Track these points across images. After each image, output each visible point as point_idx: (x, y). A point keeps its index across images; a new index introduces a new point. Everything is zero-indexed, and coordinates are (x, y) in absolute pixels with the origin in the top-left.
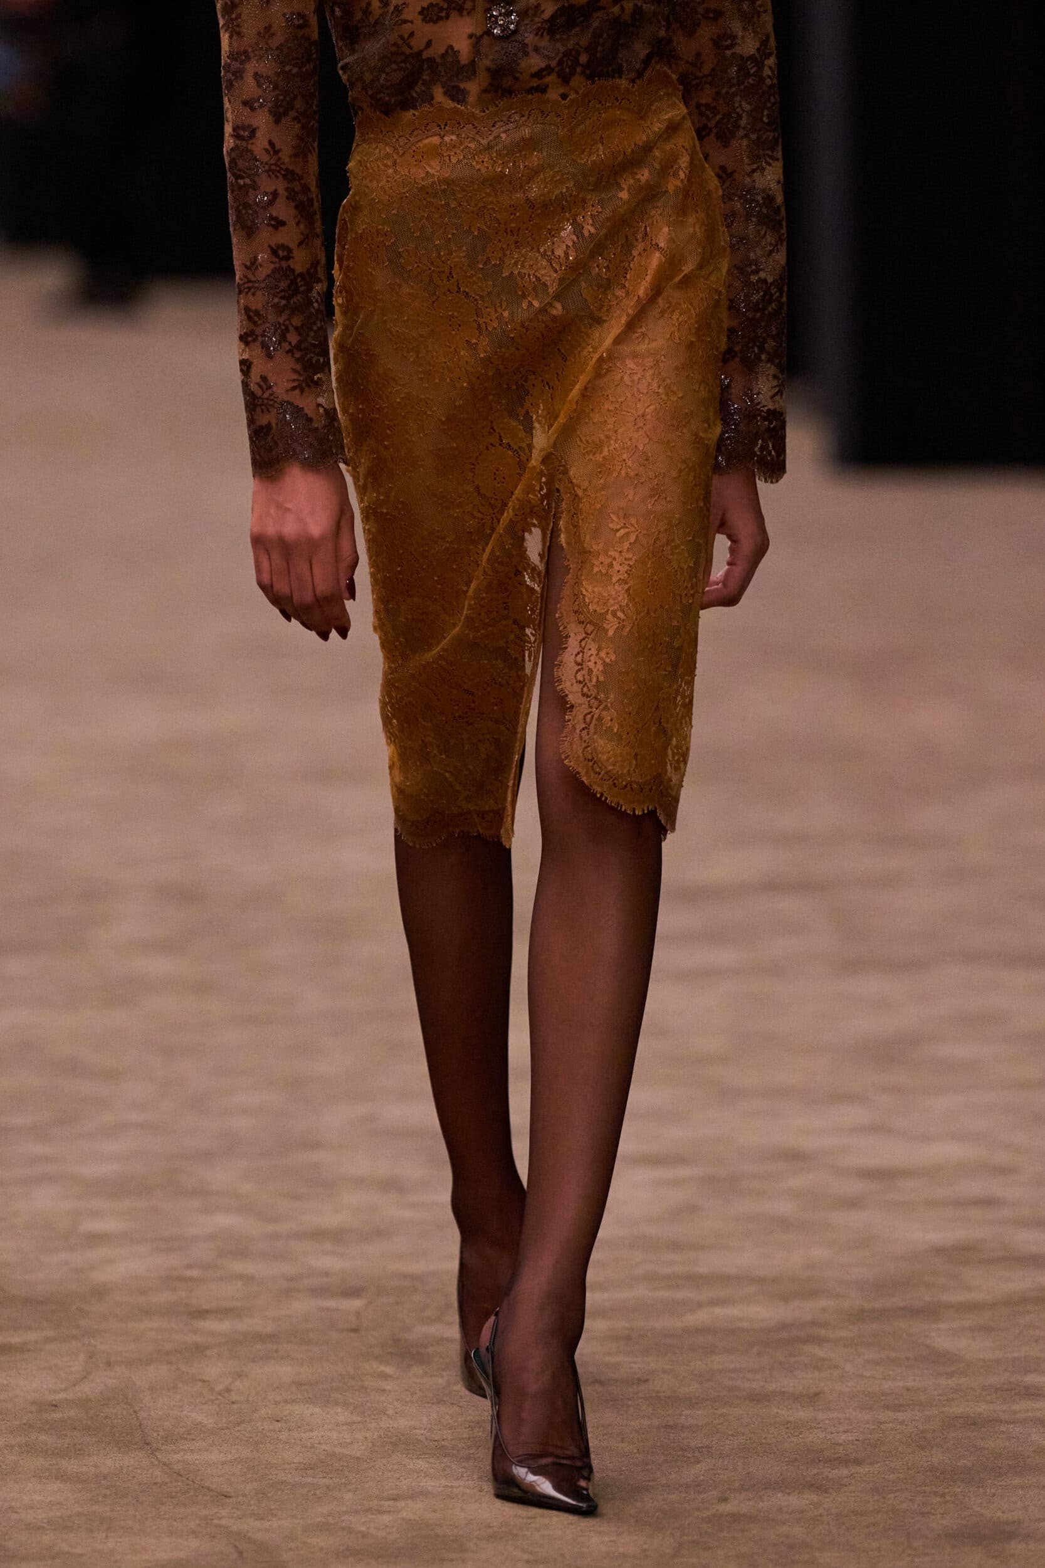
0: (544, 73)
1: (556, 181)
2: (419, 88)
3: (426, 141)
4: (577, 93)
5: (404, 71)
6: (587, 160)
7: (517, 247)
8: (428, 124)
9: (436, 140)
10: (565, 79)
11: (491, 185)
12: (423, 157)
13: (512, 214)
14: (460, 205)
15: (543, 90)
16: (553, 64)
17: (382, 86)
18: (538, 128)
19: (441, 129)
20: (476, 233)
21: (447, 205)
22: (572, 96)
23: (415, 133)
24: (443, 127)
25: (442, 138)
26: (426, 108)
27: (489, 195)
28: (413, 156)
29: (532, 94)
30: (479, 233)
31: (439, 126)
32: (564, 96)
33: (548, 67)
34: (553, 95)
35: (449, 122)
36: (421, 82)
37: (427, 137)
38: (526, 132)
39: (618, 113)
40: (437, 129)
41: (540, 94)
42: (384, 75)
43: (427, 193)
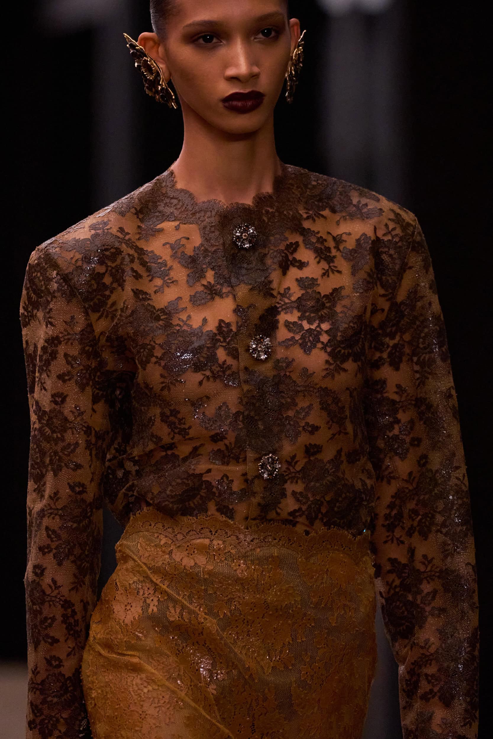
0: (297, 514)
1: (289, 594)
2: (197, 500)
3: (198, 541)
4: (317, 533)
5: (186, 486)
6: (314, 584)
7: (248, 635)
8: (202, 529)
9: (207, 541)
10: (311, 521)
11: (242, 584)
12: (194, 552)
13: (251, 609)
14: (215, 593)
15: (294, 524)
16: (304, 508)
17: (168, 496)
18: (284, 551)
19: (212, 534)
20: (222, 617)
21: (206, 590)
22: (313, 534)
23: (191, 533)
24: (214, 533)
25: (211, 541)
26: (202, 517)
27: (238, 591)
28: (187, 550)
29: (286, 525)
30: (224, 617)
31: (211, 531)
32: (307, 533)
33: (300, 509)
34: (300, 529)
35: (219, 530)
36: (199, 496)
37: (200, 538)
38: (275, 552)
39: (342, 555)
40: (209, 534)
41: (291, 526)
42: (170, 488)
43: (193, 578)
